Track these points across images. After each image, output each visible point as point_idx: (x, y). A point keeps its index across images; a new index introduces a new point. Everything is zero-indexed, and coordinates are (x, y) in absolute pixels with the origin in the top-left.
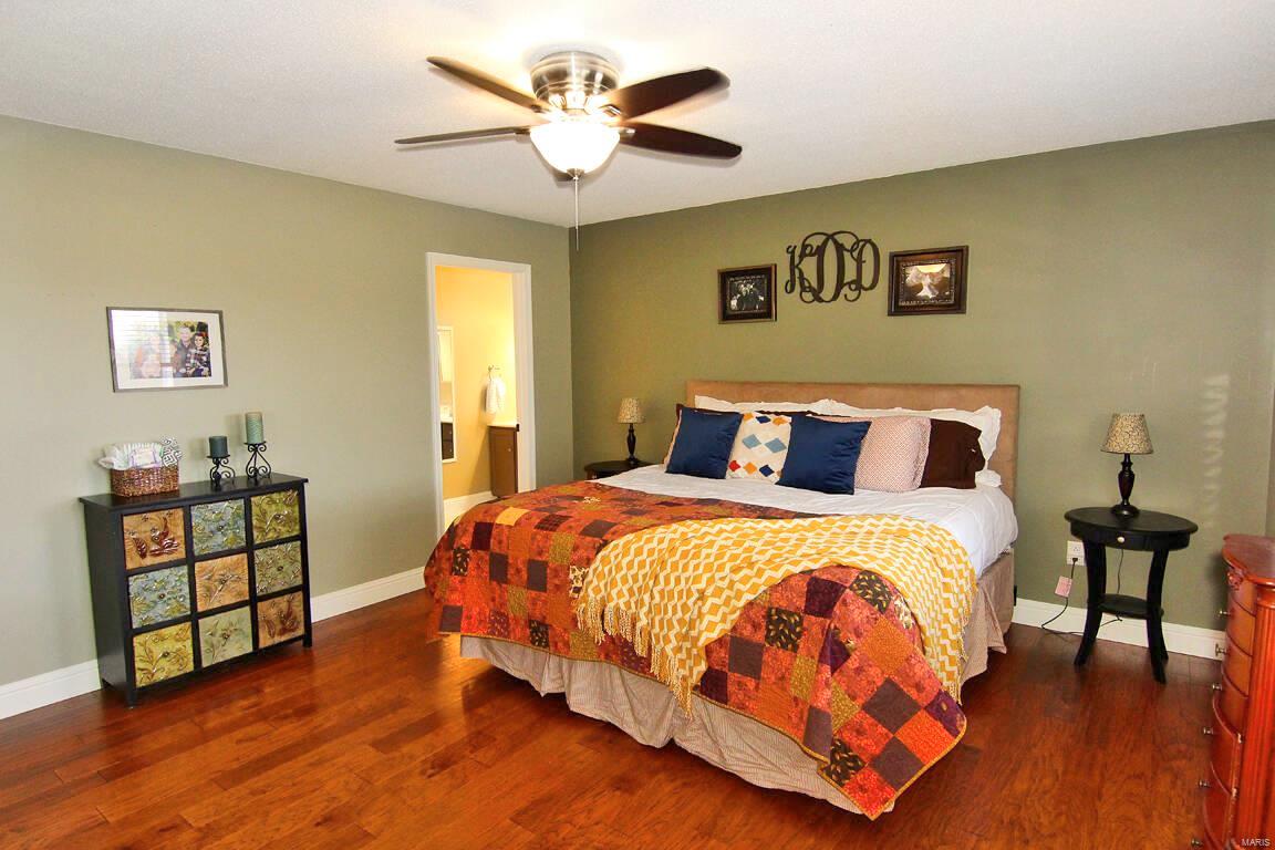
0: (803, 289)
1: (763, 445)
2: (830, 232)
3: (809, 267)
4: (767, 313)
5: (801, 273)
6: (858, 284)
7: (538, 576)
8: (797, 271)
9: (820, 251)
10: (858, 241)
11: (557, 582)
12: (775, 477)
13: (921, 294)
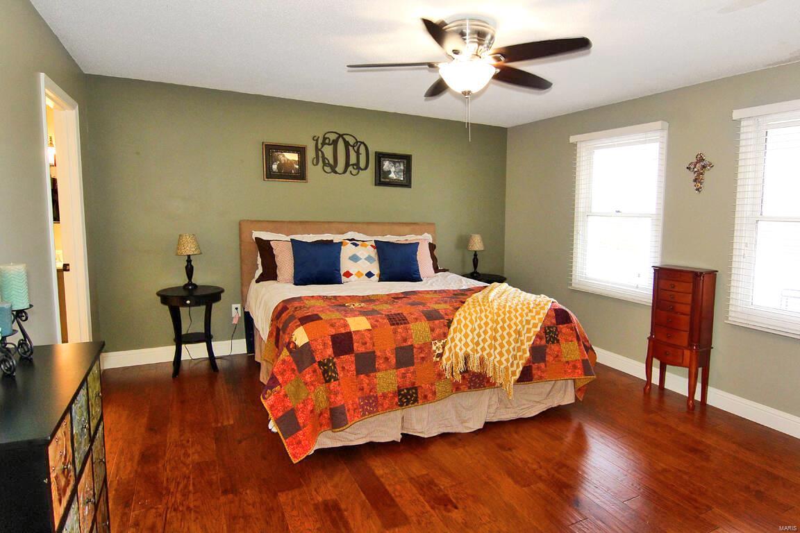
0: (325, 164)
1: (363, 260)
2: (341, 133)
3: (328, 151)
4: (301, 175)
5: (322, 153)
6: (357, 165)
7: (405, 356)
8: (320, 153)
9: (335, 143)
10: (357, 142)
11: (422, 355)
12: (376, 278)
13: (390, 176)
